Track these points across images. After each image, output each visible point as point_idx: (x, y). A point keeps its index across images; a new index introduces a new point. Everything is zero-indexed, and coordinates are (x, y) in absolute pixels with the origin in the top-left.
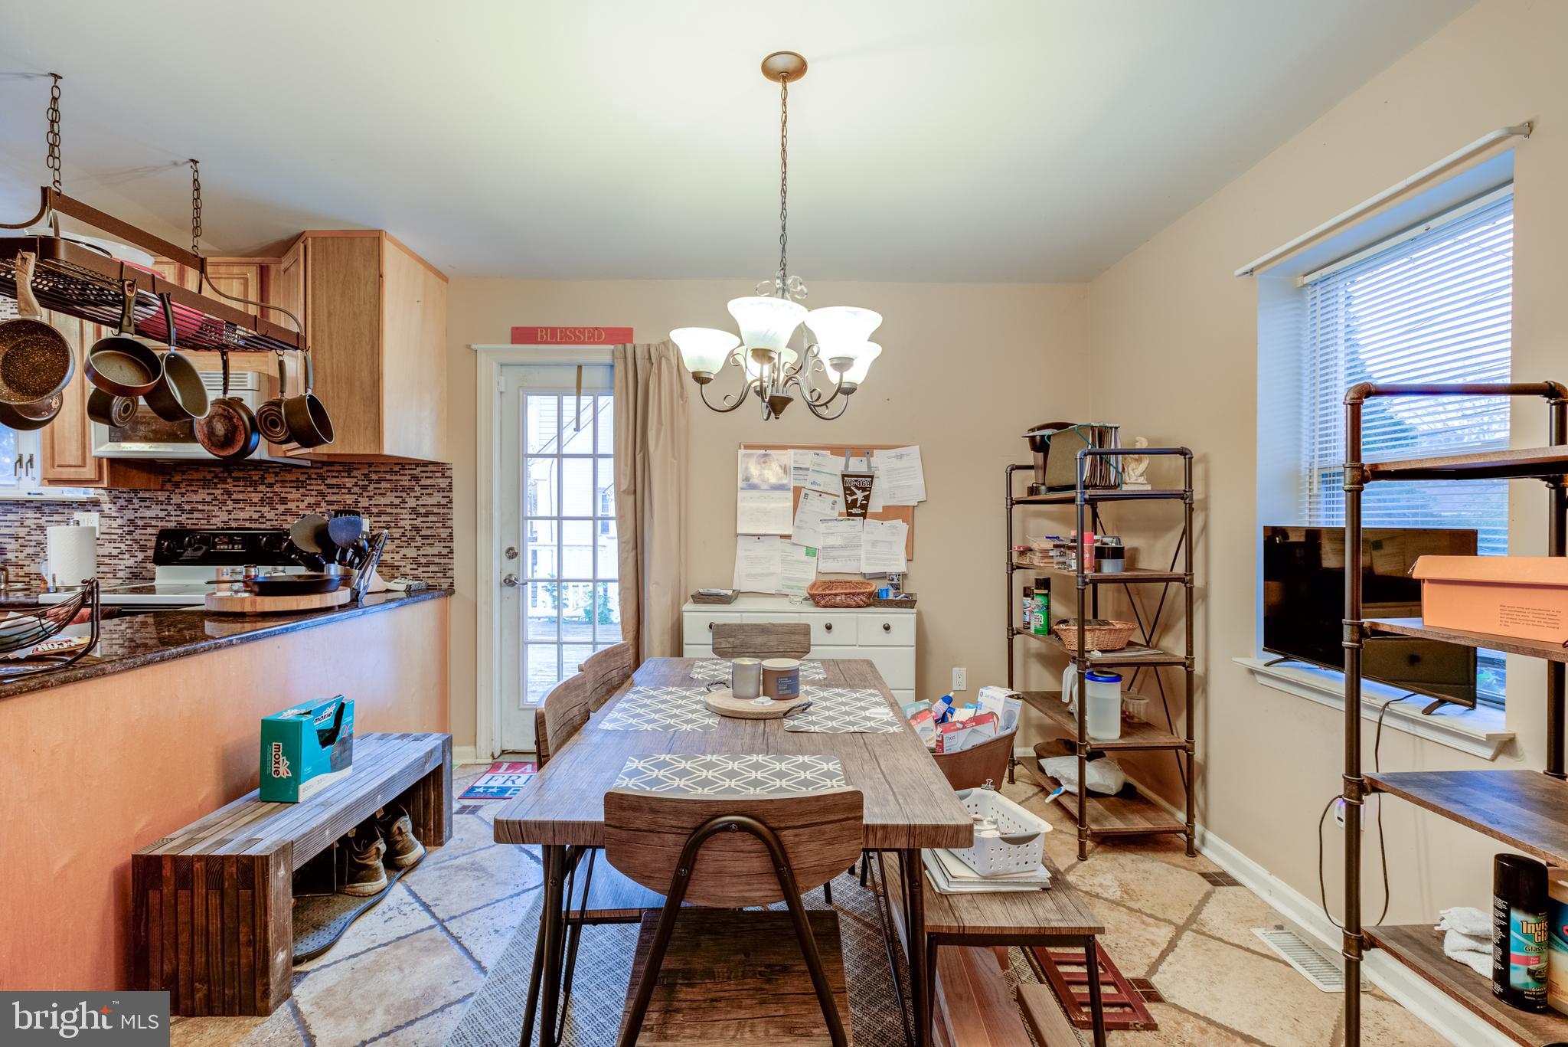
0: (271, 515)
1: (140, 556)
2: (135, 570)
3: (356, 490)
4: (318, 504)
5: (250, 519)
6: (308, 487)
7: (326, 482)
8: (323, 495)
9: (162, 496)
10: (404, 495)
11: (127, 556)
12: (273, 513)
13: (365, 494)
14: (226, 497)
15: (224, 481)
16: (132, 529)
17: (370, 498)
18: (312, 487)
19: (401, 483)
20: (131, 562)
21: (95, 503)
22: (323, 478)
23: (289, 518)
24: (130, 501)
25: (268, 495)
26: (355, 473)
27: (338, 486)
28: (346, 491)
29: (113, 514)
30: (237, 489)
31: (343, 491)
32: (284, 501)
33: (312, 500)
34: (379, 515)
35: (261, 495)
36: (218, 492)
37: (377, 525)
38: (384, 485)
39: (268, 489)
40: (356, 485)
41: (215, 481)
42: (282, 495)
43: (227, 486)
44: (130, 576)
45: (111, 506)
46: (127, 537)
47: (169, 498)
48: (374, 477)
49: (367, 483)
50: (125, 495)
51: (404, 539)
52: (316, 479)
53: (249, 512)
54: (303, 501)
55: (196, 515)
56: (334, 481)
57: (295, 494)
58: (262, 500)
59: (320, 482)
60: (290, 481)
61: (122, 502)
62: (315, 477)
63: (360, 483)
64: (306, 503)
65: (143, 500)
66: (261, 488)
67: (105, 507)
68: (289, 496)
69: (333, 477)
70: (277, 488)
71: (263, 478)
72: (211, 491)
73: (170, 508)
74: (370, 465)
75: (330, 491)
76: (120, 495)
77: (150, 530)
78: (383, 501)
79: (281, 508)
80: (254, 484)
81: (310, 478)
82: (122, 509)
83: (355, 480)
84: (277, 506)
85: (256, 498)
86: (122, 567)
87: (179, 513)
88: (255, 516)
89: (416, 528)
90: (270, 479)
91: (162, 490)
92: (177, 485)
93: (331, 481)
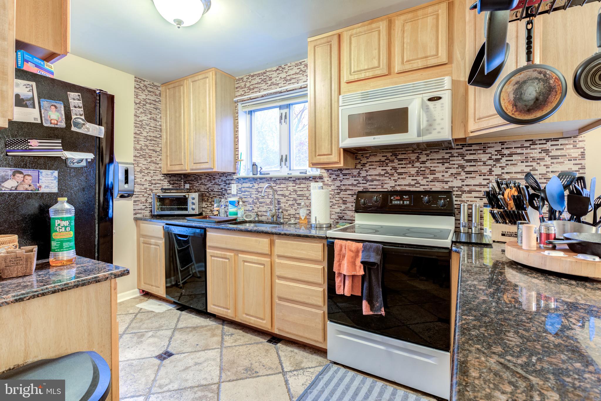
0: (424, 182)
1: (343, 207)
2: (340, 215)
3: (490, 162)
4: (459, 174)
5: (409, 185)
6: (451, 162)
7: (465, 158)
8: (462, 167)
9: (355, 172)
11: (336, 207)
12: (425, 180)
13: (498, 165)
14: (393, 171)
15: (392, 161)
16: (339, 191)
17: (502, 168)
18: (454, 162)
19: (531, 155)
20: (338, 210)
21: (321, 178)
22: (462, 155)
23: (436, 183)
24: (338, 176)
25: (422, 169)
26: (489, 150)
27: (475, 160)
28: (482, 163)
29: (330, 183)
30: (400, 166)
31: (479, 163)
32: (433, 172)
33: (454, 171)
35: (417, 169)
36: (388, 169)
39: (421, 165)
40: (490, 158)
41: (387, 161)
42: (432, 169)
43: (394, 164)
44: (338, 218)
45: (328, 179)
46: (337, 196)
47: (359, 173)
48: (506, 152)
49: (500, 157)
50: (336, 173)
52: (457, 157)
53: (409, 180)
54: (447, 172)
55: (375, 183)
56: (472, 157)
57: (441, 168)
58: (417, 172)
59: (460, 158)
60: (438, 159)
61: (334, 176)
62: (457, 155)
63: (494, 157)
64: (449, 173)
65: (345, 175)
66: (417, 164)
67: (326, 179)
68: (437, 169)
69: (470, 154)
70: (428, 164)
71: (418, 158)
72: (384, 168)
73: (359, 179)
74: (503, 143)
75: (469, 164)
76: (333, 172)
77: (349, 192)
79: (431, 177)
80: (412, 162)
81: (452, 156)
82: (334, 179)
83: (490, 155)
84: (428, 176)
85: (413, 171)
86: (333, 213)
87: (365, 182)
88: (413, 183)
90: (423, 158)
91: (356, 168)
92: (364, 165)
93: (468, 157)
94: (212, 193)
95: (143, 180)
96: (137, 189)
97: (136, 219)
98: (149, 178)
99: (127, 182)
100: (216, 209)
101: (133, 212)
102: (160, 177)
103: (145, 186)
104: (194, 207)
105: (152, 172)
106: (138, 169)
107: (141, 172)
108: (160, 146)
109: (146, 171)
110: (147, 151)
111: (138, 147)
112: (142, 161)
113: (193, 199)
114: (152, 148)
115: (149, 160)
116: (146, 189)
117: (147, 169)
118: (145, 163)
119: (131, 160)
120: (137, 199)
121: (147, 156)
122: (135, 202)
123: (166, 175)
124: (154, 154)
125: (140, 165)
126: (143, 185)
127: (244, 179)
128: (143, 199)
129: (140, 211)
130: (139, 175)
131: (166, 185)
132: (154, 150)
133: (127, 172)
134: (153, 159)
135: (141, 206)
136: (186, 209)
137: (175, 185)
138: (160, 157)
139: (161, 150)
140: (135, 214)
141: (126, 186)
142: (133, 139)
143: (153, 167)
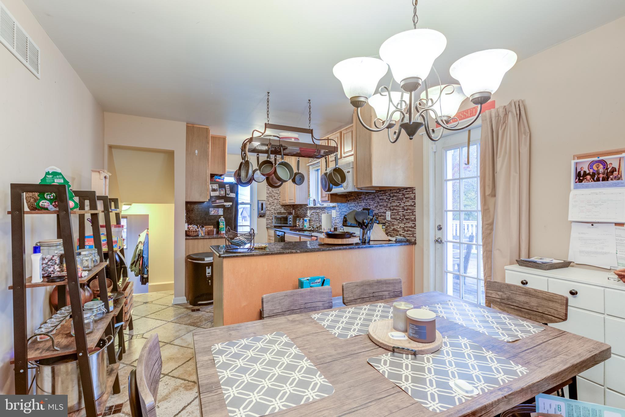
4: (377, 206)
8: (378, 202)
9: (346, 205)
10: (400, 201)
11: (340, 223)
13: (389, 201)
16: (341, 215)
17: (391, 203)
18: (376, 200)
19: (399, 197)
22: (378, 196)
24: (341, 207)
26: (387, 194)
28: (384, 200)
29: (338, 211)
30: (360, 202)
34: (393, 210)
35: (365, 203)
36: (356, 203)
37: (393, 214)
38: (395, 198)
41: (356, 200)
42: (369, 203)
48: (392, 195)
49: (390, 198)
51: (400, 220)
57: (372, 203)
59: (378, 198)
63: (388, 198)
65: (343, 206)
67: (337, 208)
71: (365, 198)
73: (347, 208)
74: (391, 190)
75: (380, 201)
76: (339, 205)
78: (394, 204)
80: (363, 200)
82: (339, 209)
86: (339, 227)
89: (404, 216)
91: (346, 203)
92: (349, 201)
93: (381, 197)
94: (302, 215)
95: (271, 208)
96: (268, 213)
97: (267, 228)
98: (274, 207)
99: (262, 210)
100: (297, 223)
101: (266, 224)
102: (279, 206)
103: (272, 211)
104: (291, 222)
105: (275, 204)
106: (269, 203)
107: (270, 204)
108: (279, 190)
109: (272, 204)
110: (273, 194)
111: (269, 192)
112: (270, 199)
113: (290, 218)
114: (275, 192)
115: (274, 198)
116: (272, 213)
117: (273, 203)
118: (272, 200)
119: (265, 199)
120: (268, 218)
121: (273, 196)
122: (267, 219)
123: (283, 206)
124: (276, 195)
125: (269, 201)
126: (271, 211)
127: (312, 207)
128: (271, 218)
129: (269, 224)
130: (269, 206)
131: (283, 211)
132: (276, 193)
133: (262, 204)
134: (276, 197)
135: (270, 221)
136: (287, 223)
137: (288, 211)
138: (279, 196)
139: (280, 193)
140: (267, 225)
141: (262, 212)
142: (266, 188)
143: (276, 201)
